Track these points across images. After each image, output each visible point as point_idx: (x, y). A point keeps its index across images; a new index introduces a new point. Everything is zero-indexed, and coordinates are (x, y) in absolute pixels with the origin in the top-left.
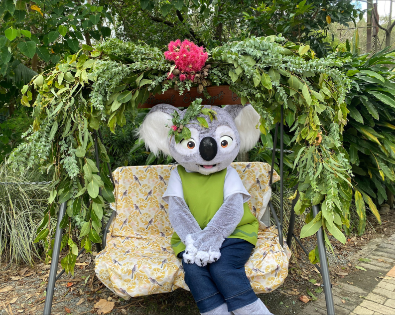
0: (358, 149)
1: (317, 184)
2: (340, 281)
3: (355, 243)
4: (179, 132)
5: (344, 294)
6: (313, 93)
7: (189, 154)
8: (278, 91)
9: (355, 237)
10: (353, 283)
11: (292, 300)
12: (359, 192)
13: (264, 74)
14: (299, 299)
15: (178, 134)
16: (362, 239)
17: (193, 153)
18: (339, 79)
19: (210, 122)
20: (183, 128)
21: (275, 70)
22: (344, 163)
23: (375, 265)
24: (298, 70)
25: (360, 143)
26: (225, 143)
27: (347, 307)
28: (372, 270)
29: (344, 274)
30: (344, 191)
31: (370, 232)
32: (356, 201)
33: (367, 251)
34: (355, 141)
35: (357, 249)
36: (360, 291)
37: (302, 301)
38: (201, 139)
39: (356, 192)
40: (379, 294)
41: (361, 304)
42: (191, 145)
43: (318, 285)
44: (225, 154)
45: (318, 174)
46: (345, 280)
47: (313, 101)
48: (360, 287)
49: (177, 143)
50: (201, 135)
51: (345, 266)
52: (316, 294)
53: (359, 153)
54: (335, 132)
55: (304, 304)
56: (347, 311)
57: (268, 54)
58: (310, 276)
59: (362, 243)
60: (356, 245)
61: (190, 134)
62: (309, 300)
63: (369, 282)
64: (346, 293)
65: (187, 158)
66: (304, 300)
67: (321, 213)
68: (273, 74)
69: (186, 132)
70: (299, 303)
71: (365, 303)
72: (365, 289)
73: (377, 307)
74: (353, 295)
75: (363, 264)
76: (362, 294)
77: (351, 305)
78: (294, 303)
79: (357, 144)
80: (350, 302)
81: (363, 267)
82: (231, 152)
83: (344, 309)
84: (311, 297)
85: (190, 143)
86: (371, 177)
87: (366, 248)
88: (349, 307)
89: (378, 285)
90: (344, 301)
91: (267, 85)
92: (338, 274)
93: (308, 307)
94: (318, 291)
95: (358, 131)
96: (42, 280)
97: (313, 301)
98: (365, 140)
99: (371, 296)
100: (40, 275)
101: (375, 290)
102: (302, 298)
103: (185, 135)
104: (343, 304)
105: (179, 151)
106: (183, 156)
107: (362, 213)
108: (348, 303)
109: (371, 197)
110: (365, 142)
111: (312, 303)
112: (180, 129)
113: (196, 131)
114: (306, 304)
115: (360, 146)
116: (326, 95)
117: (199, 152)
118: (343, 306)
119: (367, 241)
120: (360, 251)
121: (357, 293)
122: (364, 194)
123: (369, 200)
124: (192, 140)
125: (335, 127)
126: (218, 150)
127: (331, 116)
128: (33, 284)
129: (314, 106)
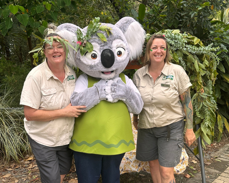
0: (221, 88)
1: (199, 114)
2: (207, 167)
3: (216, 147)
4: (83, 46)
5: (209, 173)
6: (200, 65)
7: (93, 64)
8: (182, 63)
9: (215, 143)
10: (213, 168)
11: (181, 177)
12: (220, 116)
13: (174, 53)
14: (184, 176)
15: (82, 48)
16: (219, 144)
17: (96, 63)
18: (214, 57)
19: (108, 37)
20: (87, 43)
21: (180, 51)
22: (213, 103)
23: (226, 159)
24: (193, 52)
25: (222, 84)
26: (120, 53)
27: (210, 179)
28: (224, 161)
29: (209, 163)
30: (212, 117)
31: (224, 140)
32: (218, 122)
33: (222, 151)
34: (219, 83)
35: (217, 150)
36: (217, 172)
37: (186, 178)
38: (102, 51)
39: (218, 116)
40: (227, 173)
41: (218, 178)
42: (94, 56)
43: (195, 169)
44: (120, 62)
45: (200, 108)
46: (209, 166)
47: (199, 69)
48: (217, 170)
49: (82, 55)
50: (101, 48)
51: (209, 159)
52: (193, 174)
53: (221, 90)
54: (210, 86)
55: (188, 179)
56: (210, 181)
57: (177, 42)
58: (190, 165)
59: (219, 147)
60: (216, 148)
61: (92, 47)
62: (190, 177)
63: (222, 167)
64: (210, 173)
65: (91, 67)
66: (187, 176)
67: (201, 128)
68: (179, 53)
69: (89, 46)
70: (185, 178)
71: (219, 177)
72: (220, 171)
73: (226, 179)
74: (214, 174)
75: (219, 158)
76: (218, 173)
77: (212, 178)
78: (182, 178)
79: (220, 84)
80: (212, 177)
81: (219, 160)
82: (125, 60)
83: (209, 181)
84: (191, 175)
85: (93, 55)
86: (228, 106)
87: (221, 150)
88: (212, 180)
89: (227, 169)
90: (209, 177)
91: (176, 59)
92: (205, 163)
93: (190, 180)
94: (195, 172)
95: (221, 77)
96: (28, 170)
97: (192, 177)
98: (226, 82)
99: (223, 174)
100: (25, 167)
101: (225, 171)
102: (186, 175)
103: (89, 49)
104: (208, 178)
105: (85, 62)
106: (88, 65)
107: (221, 129)
108: (211, 178)
109: (226, 119)
110: (225, 84)
111: (192, 178)
112: (85, 44)
113: (97, 45)
114: (189, 179)
115: (222, 86)
116: (206, 65)
117: (100, 61)
118: (208, 179)
119: (223, 145)
120: (218, 151)
121: (216, 173)
122: (223, 116)
123: (225, 121)
124: (94, 52)
125: (210, 82)
126: (115, 59)
127: (208, 76)
128: (23, 172)
129: (200, 72)
